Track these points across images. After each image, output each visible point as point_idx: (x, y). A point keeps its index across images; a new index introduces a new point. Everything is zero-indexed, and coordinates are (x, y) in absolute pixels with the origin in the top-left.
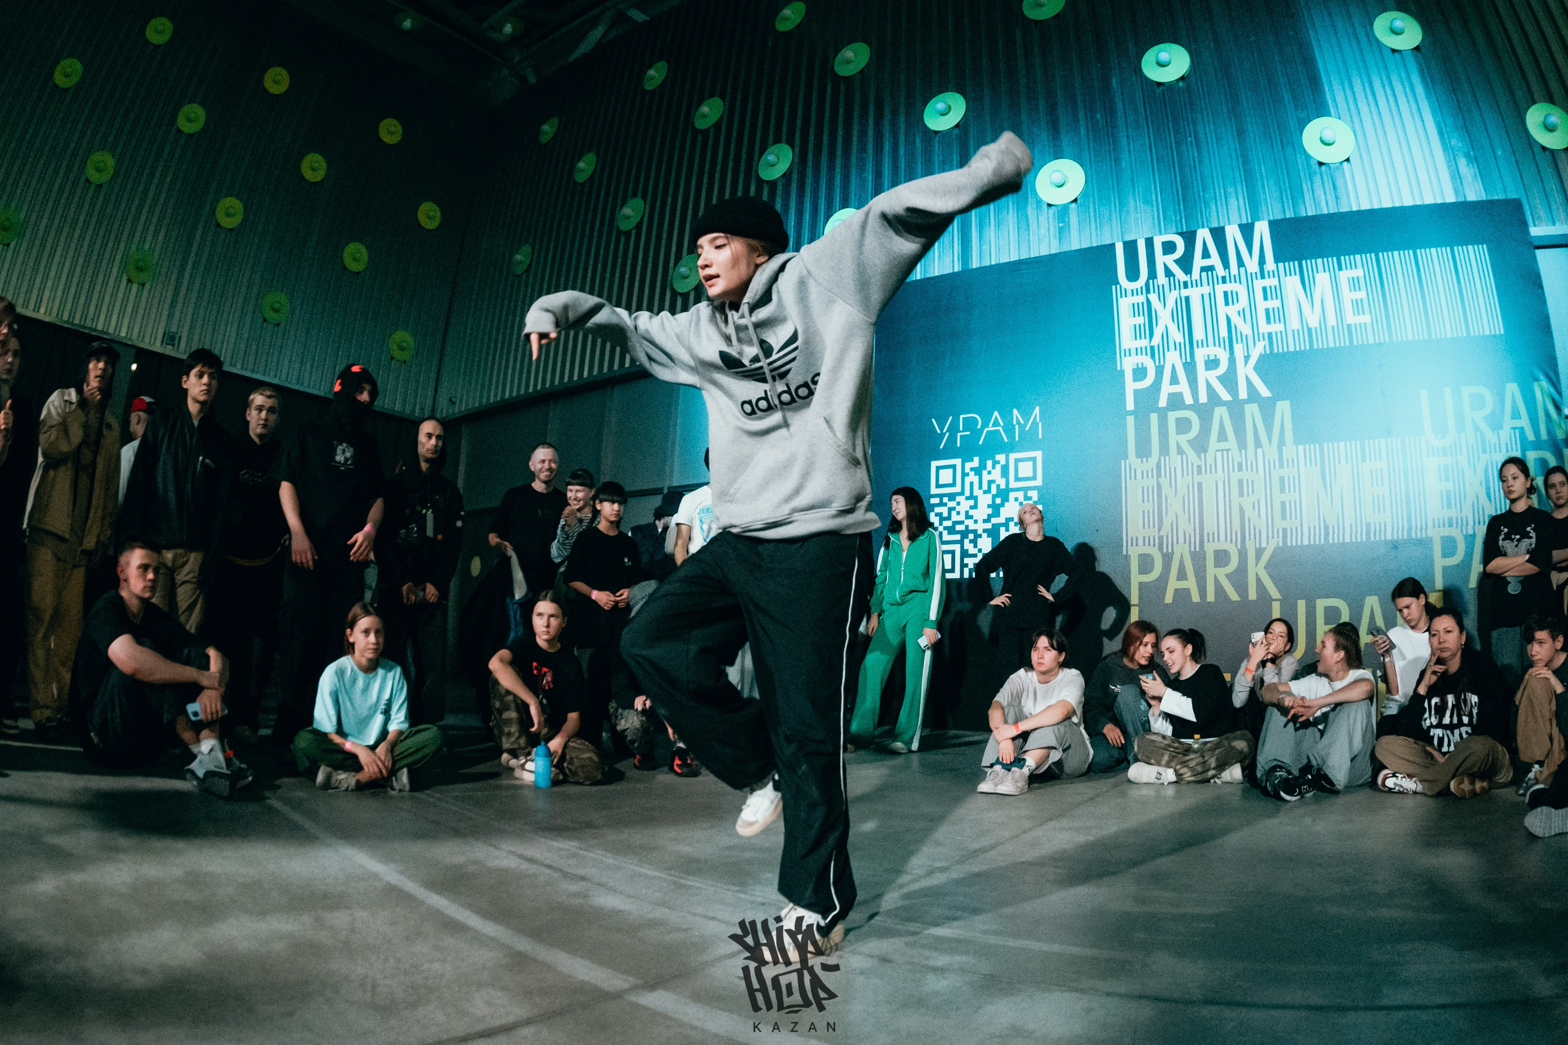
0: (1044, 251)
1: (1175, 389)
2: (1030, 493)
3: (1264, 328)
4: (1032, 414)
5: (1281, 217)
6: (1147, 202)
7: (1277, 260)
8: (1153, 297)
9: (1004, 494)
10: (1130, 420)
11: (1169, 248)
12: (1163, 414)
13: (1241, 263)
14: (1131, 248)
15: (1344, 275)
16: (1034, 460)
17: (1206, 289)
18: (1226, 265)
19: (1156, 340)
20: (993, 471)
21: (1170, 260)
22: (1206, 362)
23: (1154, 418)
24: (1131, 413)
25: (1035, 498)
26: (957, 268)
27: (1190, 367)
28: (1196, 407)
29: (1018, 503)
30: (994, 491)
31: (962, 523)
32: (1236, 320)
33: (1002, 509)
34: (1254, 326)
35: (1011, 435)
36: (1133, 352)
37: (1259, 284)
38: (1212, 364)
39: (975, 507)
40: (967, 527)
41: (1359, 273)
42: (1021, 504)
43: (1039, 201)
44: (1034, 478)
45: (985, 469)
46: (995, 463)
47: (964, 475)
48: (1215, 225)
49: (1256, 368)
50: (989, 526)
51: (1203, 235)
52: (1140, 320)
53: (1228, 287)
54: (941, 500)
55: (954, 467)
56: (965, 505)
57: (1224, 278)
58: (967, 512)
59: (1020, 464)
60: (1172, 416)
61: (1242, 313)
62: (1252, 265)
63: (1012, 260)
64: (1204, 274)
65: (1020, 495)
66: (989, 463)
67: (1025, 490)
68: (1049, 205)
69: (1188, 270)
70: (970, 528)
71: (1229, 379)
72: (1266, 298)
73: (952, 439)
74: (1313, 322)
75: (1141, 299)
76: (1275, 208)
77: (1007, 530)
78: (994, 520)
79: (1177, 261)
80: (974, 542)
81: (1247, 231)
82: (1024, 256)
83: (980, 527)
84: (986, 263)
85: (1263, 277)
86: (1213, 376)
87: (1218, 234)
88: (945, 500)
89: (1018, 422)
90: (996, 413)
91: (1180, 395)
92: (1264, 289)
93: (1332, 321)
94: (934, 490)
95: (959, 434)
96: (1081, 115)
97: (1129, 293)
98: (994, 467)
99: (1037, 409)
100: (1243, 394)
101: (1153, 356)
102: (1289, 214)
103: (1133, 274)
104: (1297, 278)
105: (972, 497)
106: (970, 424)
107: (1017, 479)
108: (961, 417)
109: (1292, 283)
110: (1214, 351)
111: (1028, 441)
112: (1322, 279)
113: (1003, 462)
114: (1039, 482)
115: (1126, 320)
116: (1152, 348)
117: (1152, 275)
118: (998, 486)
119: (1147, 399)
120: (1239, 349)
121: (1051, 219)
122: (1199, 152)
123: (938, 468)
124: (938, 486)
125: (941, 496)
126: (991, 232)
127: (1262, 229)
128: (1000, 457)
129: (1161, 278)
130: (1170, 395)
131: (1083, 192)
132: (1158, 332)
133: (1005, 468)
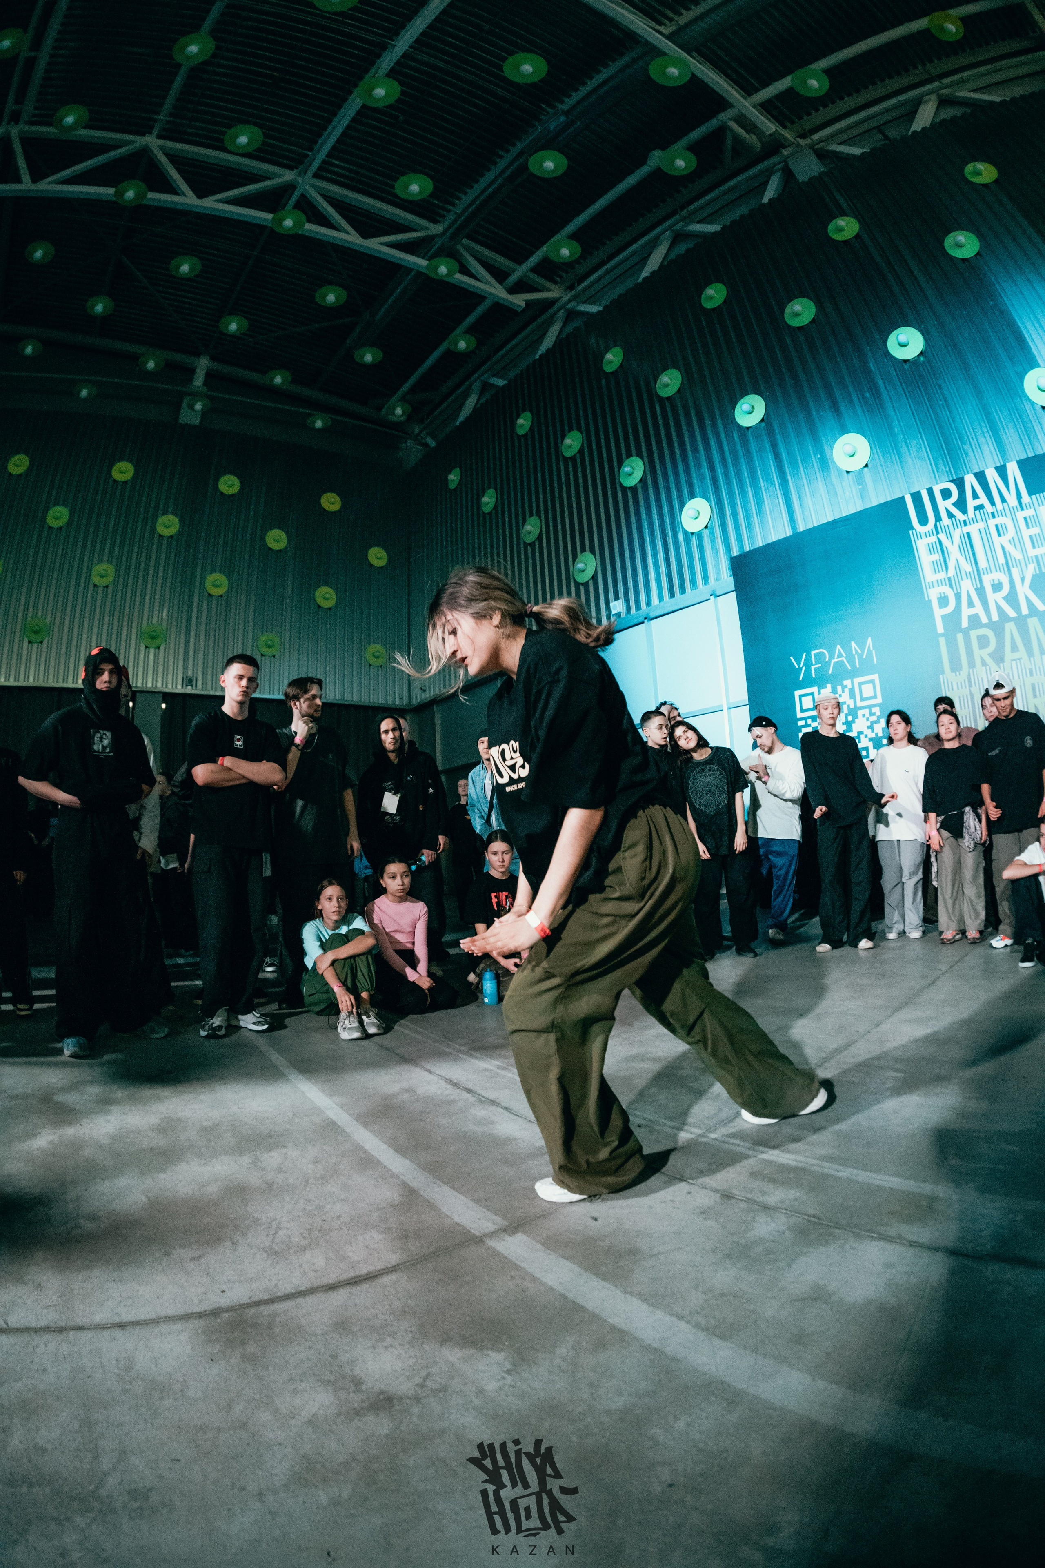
0: (853, 511)
1: (972, 611)
2: (874, 710)
3: (1032, 552)
4: (866, 644)
5: (1024, 456)
6: (920, 458)
7: (1031, 492)
8: (942, 536)
9: (854, 713)
10: (942, 641)
11: (946, 494)
12: (966, 633)
13: (1003, 500)
14: (917, 497)
16: (873, 682)
17: (981, 525)
18: (993, 503)
19: (951, 572)
20: (843, 695)
21: (949, 504)
22: (992, 586)
23: (960, 637)
24: (942, 635)
25: (878, 714)
26: (789, 533)
27: (981, 591)
28: (991, 625)
29: (865, 719)
32: (1009, 548)
33: (852, 724)
34: (1023, 551)
35: (852, 663)
36: (935, 584)
37: (1020, 515)
38: (997, 587)
42: (868, 719)
43: (839, 470)
44: (875, 697)
46: (844, 687)
48: (977, 470)
49: (1032, 587)
51: (970, 480)
52: (937, 556)
53: (998, 520)
54: (806, 722)
57: (993, 513)
59: (863, 687)
60: (974, 634)
61: (1012, 541)
62: (1012, 499)
63: (829, 520)
64: (977, 512)
65: (866, 712)
66: (839, 688)
67: (869, 707)
68: (848, 472)
69: (964, 511)
71: (1012, 598)
72: (1028, 527)
73: (808, 671)
75: (933, 539)
76: (1018, 451)
79: (954, 504)
81: (1003, 472)
82: (838, 516)
84: (810, 526)
85: (1022, 509)
86: (999, 597)
87: (982, 478)
88: (809, 721)
89: (857, 652)
90: (839, 647)
91: (977, 615)
92: (1025, 518)
94: (799, 715)
95: (813, 667)
96: (854, 397)
97: (923, 535)
98: (843, 691)
99: (870, 639)
100: (1025, 610)
101: (951, 586)
102: (1031, 454)
103: (923, 521)
106: (820, 658)
107: (862, 699)
108: (813, 653)
110: (996, 577)
111: (866, 668)
113: (850, 686)
114: (879, 700)
115: (925, 557)
116: (949, 579)
117: (938, 518)
118: (848, 706)
119: (952, 620)
120: (1015, 572)
121: (852, 483)
122: (950, 412)
123: (801, 696)
124: (802, 711)
125: (805, 719)
126: (808, 500)
127: (1013, 469)
128: (848, 683)
129: (946, 520)
130: (970, 617)
131: (872, 458)
132: (952, 564)
133: (852, 691)
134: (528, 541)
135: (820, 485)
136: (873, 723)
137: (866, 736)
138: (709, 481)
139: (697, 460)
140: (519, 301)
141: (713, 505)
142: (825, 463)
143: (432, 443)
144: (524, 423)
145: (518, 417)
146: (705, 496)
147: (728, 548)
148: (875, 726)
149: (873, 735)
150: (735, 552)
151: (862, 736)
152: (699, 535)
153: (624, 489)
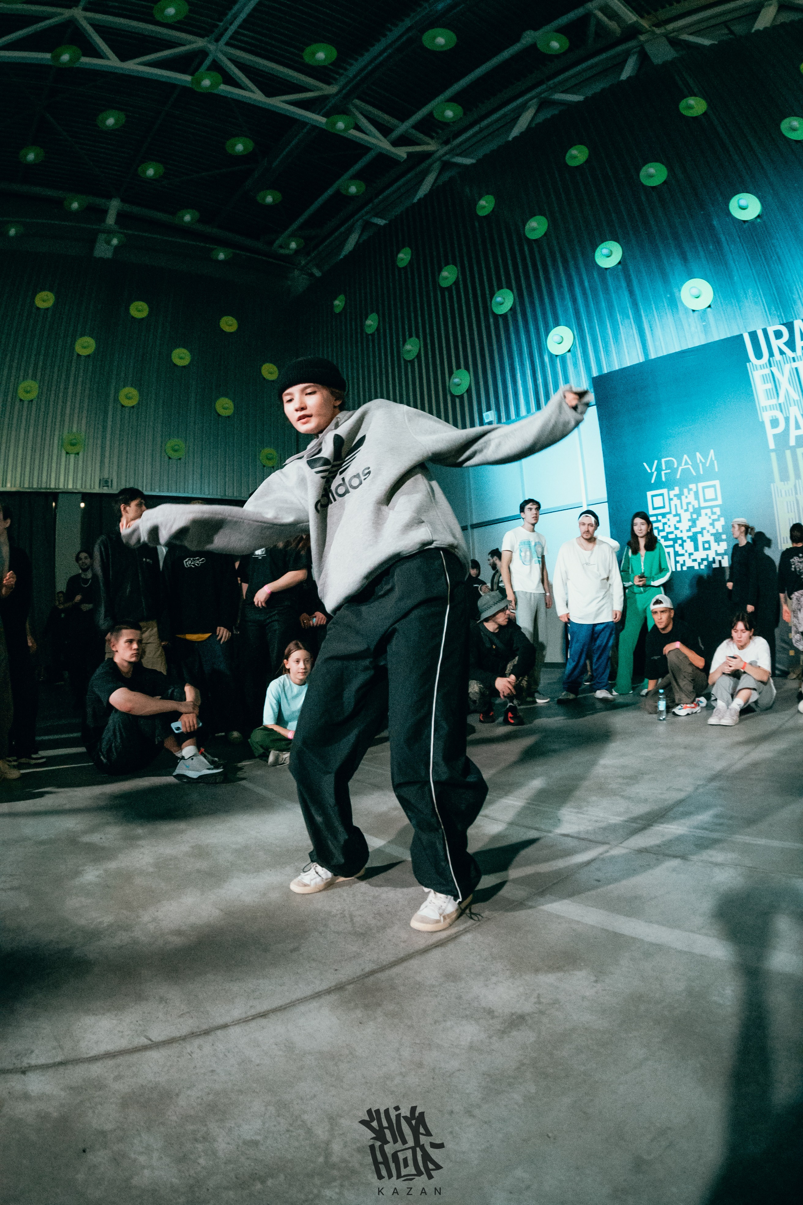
0: (697, 344)
1: (798, 430)
2: (715, 510)
4: (708, 455)
6: (756, 303)
8: (774, 369)
9: (697, 511)
10: (773, 455)
11: (779, 334)
14: (753, 336)
16: (714, 486)
19: (782, 399)
20: (689, 496)
21: (780, 342)
23: (788, 453)
24: (773, 450)
25: (719, 513)
26: (642, 359)
29: (707, 517)
30: (691, 510)
31: (672, 533)
33: (697, 522)
35: (697, 470)
36: (768, 407)
39: (679, 521)
40: (676, 535)
42: (710, 517)
43: (686, 309)
44: (717, 499)
45: (683, 495)
46: (690, 490)
47: (670, 500)
50: (690, 534)
51: (798, 324)
52: (770, 385)
55: (662, 495)
56: (672, 520)
58: (675, 525)
59: (706, 490)
60: (800, 451)
63: (678, 350)
65: (708, 511)
66: (685, 491)
67: (711, 507)
68: (694, 311)
69: (793, 349)
70: (678, 536)
73: (659, 475)
75: (767, 371)
77: (703, 536)
78: (694, 530)
79: (785, 344)
80: (682, 545)
82: (685, 347)
83: (685, 535)
84: (661, 354)
88: (660, 517)
89: (701, 461)
90: (686, 455)
95: (663, 473)
97: (759, 367)
98: (689, 494)
99: (712, 451)
101: (781, 410)
103: (759, 354)
105: (677, 515)
106: (669, 464)
108: (664, 460)
111: (709, 475)
113: (694, 489)
114: (719, 502)
115: (760, 385)
116: (780, 405)
117: (771, 354)
118: (693, 506)
119: (782, 439)
121: (696, 319)
123: (652, 496)
124: (654, 508)
125: (657, 515)
126: (658, 332)
128: (692, 486)
129: (777, 356)
130: (797, 435)
131: (715, 300)
132: (782, 393)
133: (696, 494)
134: (408, 359)
135: (669, 319)
136: (714, 520)
137: (708, 532)
138: (571, 311)
139: (562, 294)
140: (402, 152)
141: (575, 333)
142: (674, 302)
143: (318, 273)
144: (404, 257)
145: (398, 252)
146: (568, 325)
147: (588, 369)
148: (716, 523)
149: (714, 531)
150: (595, 374)
151: (705, 532)
152: (563, 358)
153: (496, 316)
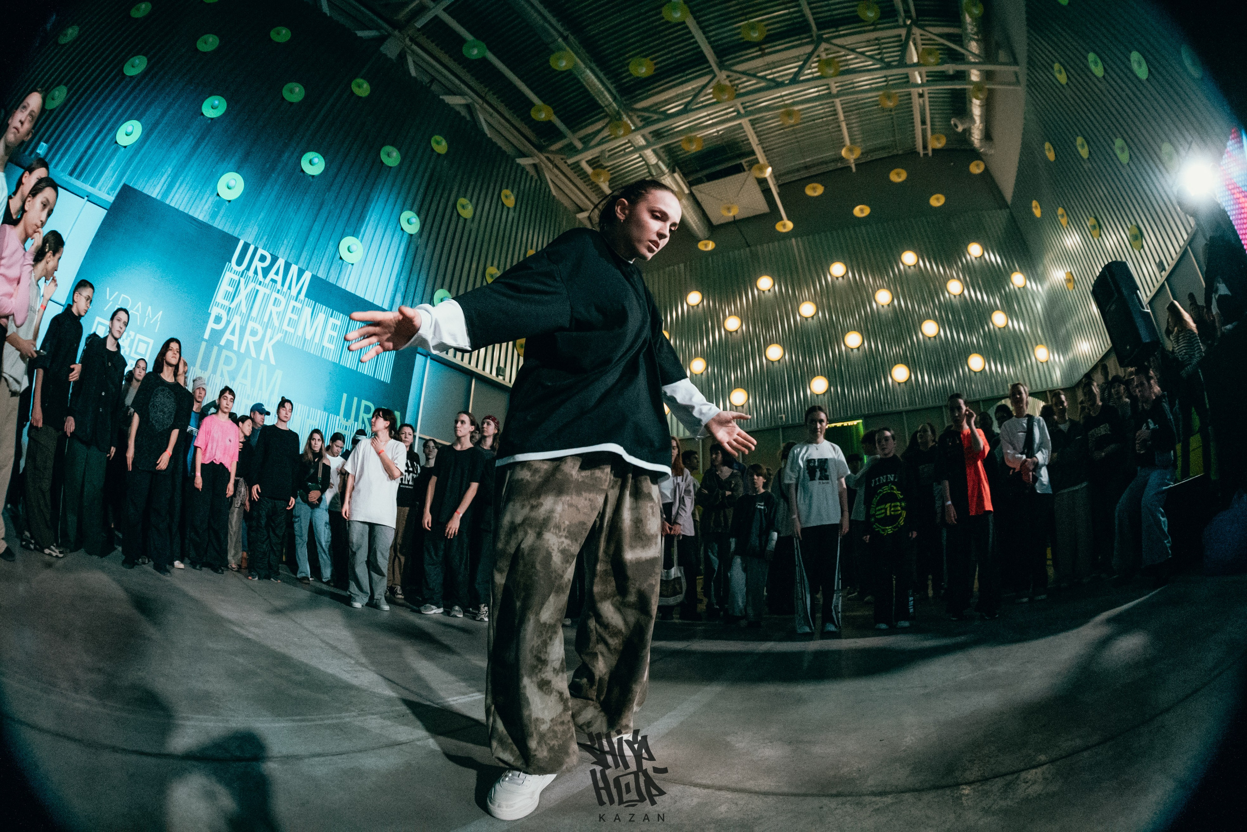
0: (201, 218)
1: (231, 338)
3: (285, 327)
4: (158, 315)
5: (315, 274)
7: (307, 296)
8: (242, 280)
10: (204, 344)
11: (263, 259)
12: (221, 348)
13: (290, 288)
14: (246, 246)
15: (332, 320)
16: (148, 343)
17: (268, 291)
18: (283, 285)
19: (233, 306)
21: (260, 265)
22: (251, 330)
23: (216, 348)
24: (206, 341)
26: (159, 198)
27: (243, 329)
28: (237, 353)
32: (274, 316)
34: (281, 323)
35: (143, 321)
36: (220, 306)
37: (293, 303)
38: (254, 333)
41: (338, 323)
43: (215, 190)
48: (288, 261)
49: (273, 346)
51: (281, 262)
52: (231, 290)
53: (279, 296)
57: (279, 290)
59: (140, 342)
61: (278, 313)
62: (294, 291)
64: (271, 282)
68: (218, 195)
69: (265, 276)
71: (259, 345)
72: (292, 312)
74: (308, 337)
75: (236, 278)
76: (316, 269)
79: (263, 269)
81: (301, 272)
84: (173, 205)
85: (296, 300)
86: (252, 340)
87: (288, 266)
89: (149, 315)
90: (140, 303)
91: (232, 342)
92: (294, 307)
93: (317, 340)
97: (233, 271)
99: (161, 312)
100: (262, 357)
101: (228, 313)
102: (322, 276)
103: (239, 263)
104: (310, 310)
107: (136, 350)
109: (308, 310)
110: (257, 326)
111: (149, 330)
112: (321, 317)
113: (132, 337)
115: (224, 286)
116: (230, 309)
117: (248, 268)
119: (216, 336)
120: (269, 331)
121: (214, 203)
127: (307, 276)
129: (251, 273)
130: (228, 341)
131: (237, 200)
132: (236, 300)
133: (132, 341)
142: (212, 180)
